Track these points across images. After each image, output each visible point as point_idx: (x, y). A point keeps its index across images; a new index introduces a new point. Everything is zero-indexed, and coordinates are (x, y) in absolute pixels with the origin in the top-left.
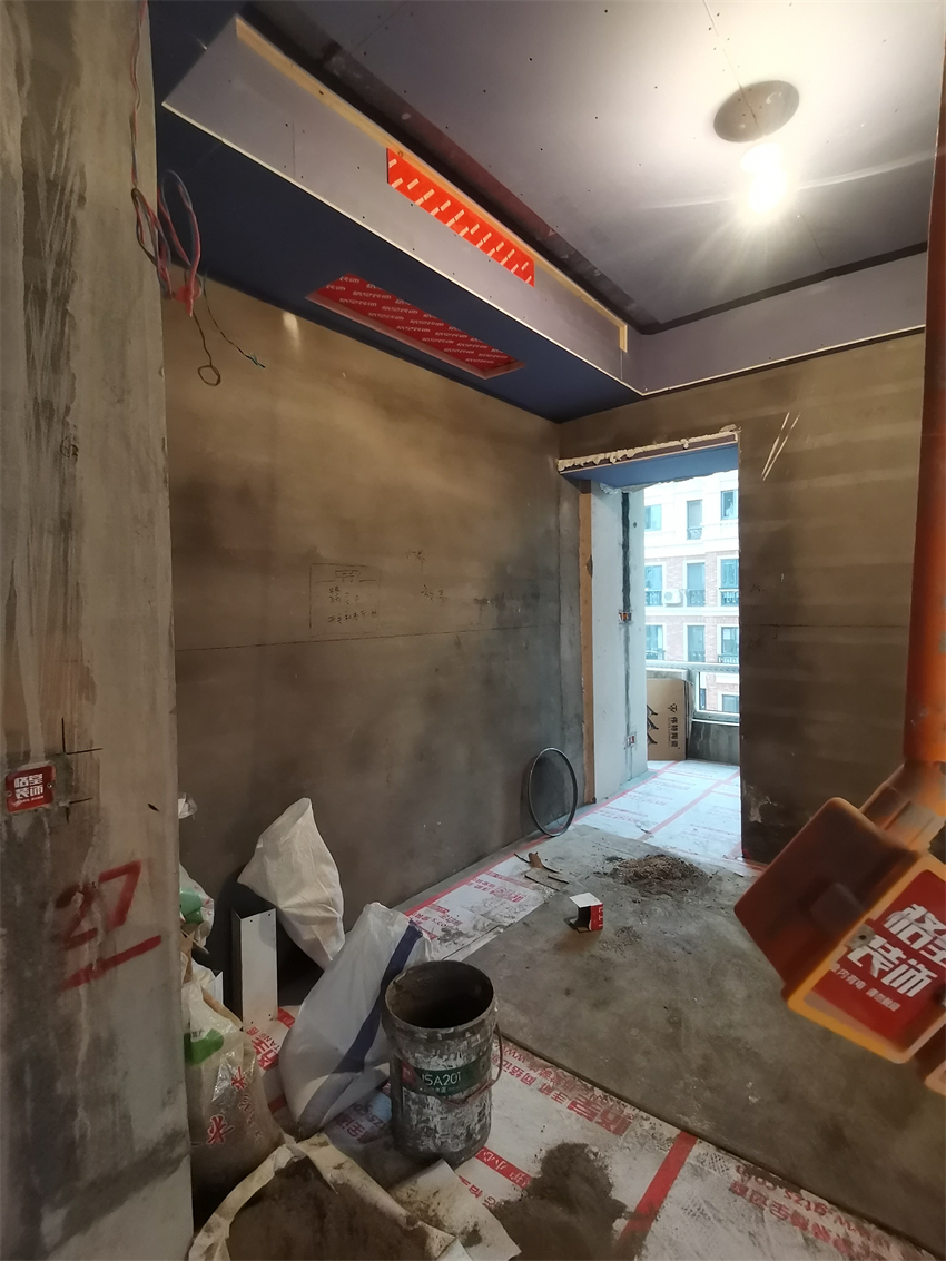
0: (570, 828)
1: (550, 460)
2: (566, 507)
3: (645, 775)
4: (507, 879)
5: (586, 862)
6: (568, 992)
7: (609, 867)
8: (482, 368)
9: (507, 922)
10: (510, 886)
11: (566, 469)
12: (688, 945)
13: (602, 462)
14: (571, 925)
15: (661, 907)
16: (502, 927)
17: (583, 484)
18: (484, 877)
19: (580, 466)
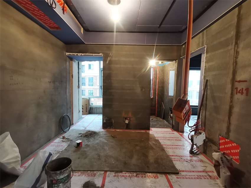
0: (70, 130)
1: (64, 52)
2: (68, 63)
3: (82, 118)
4: (58, 143)
5: (75, 135)
6: (79, 158)
7: (80, 135)
8: (50, 27)
9: (61, 151)
10: (59, 144)
11: (68, 55)
12: (98, 144)
13: (76, 55)
14: (76, 147)
15: (92, 139)
16: (60, 152)
17: (71, 59)
18: (52, 144)
19: (71, 55)
